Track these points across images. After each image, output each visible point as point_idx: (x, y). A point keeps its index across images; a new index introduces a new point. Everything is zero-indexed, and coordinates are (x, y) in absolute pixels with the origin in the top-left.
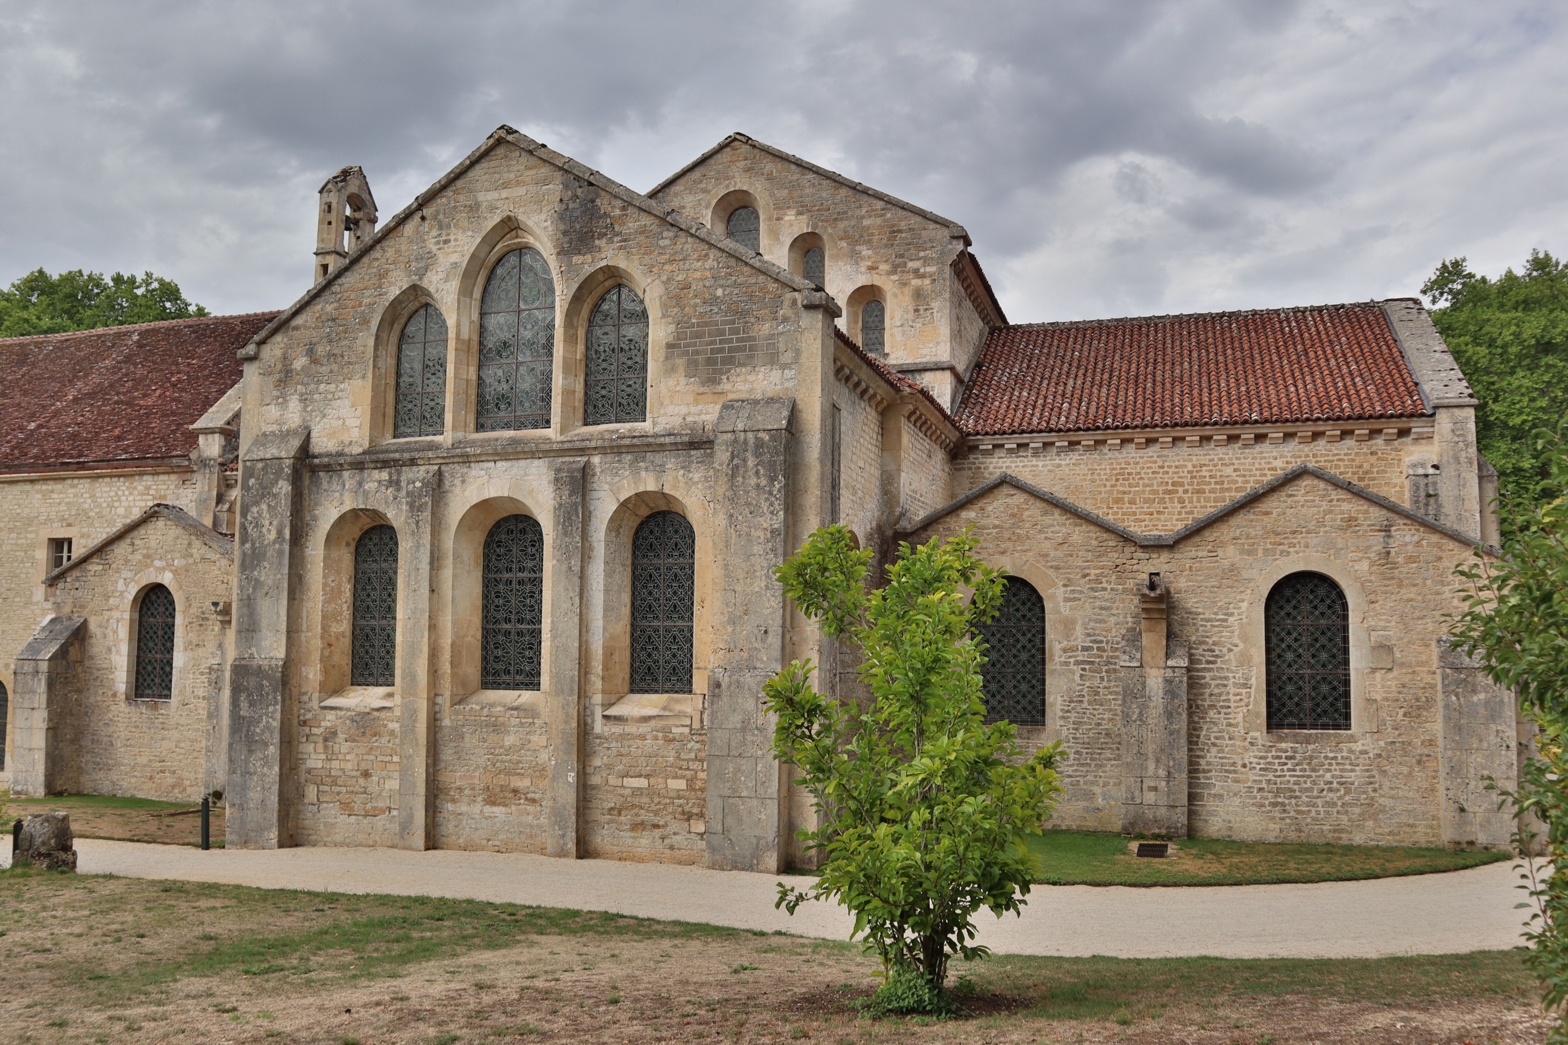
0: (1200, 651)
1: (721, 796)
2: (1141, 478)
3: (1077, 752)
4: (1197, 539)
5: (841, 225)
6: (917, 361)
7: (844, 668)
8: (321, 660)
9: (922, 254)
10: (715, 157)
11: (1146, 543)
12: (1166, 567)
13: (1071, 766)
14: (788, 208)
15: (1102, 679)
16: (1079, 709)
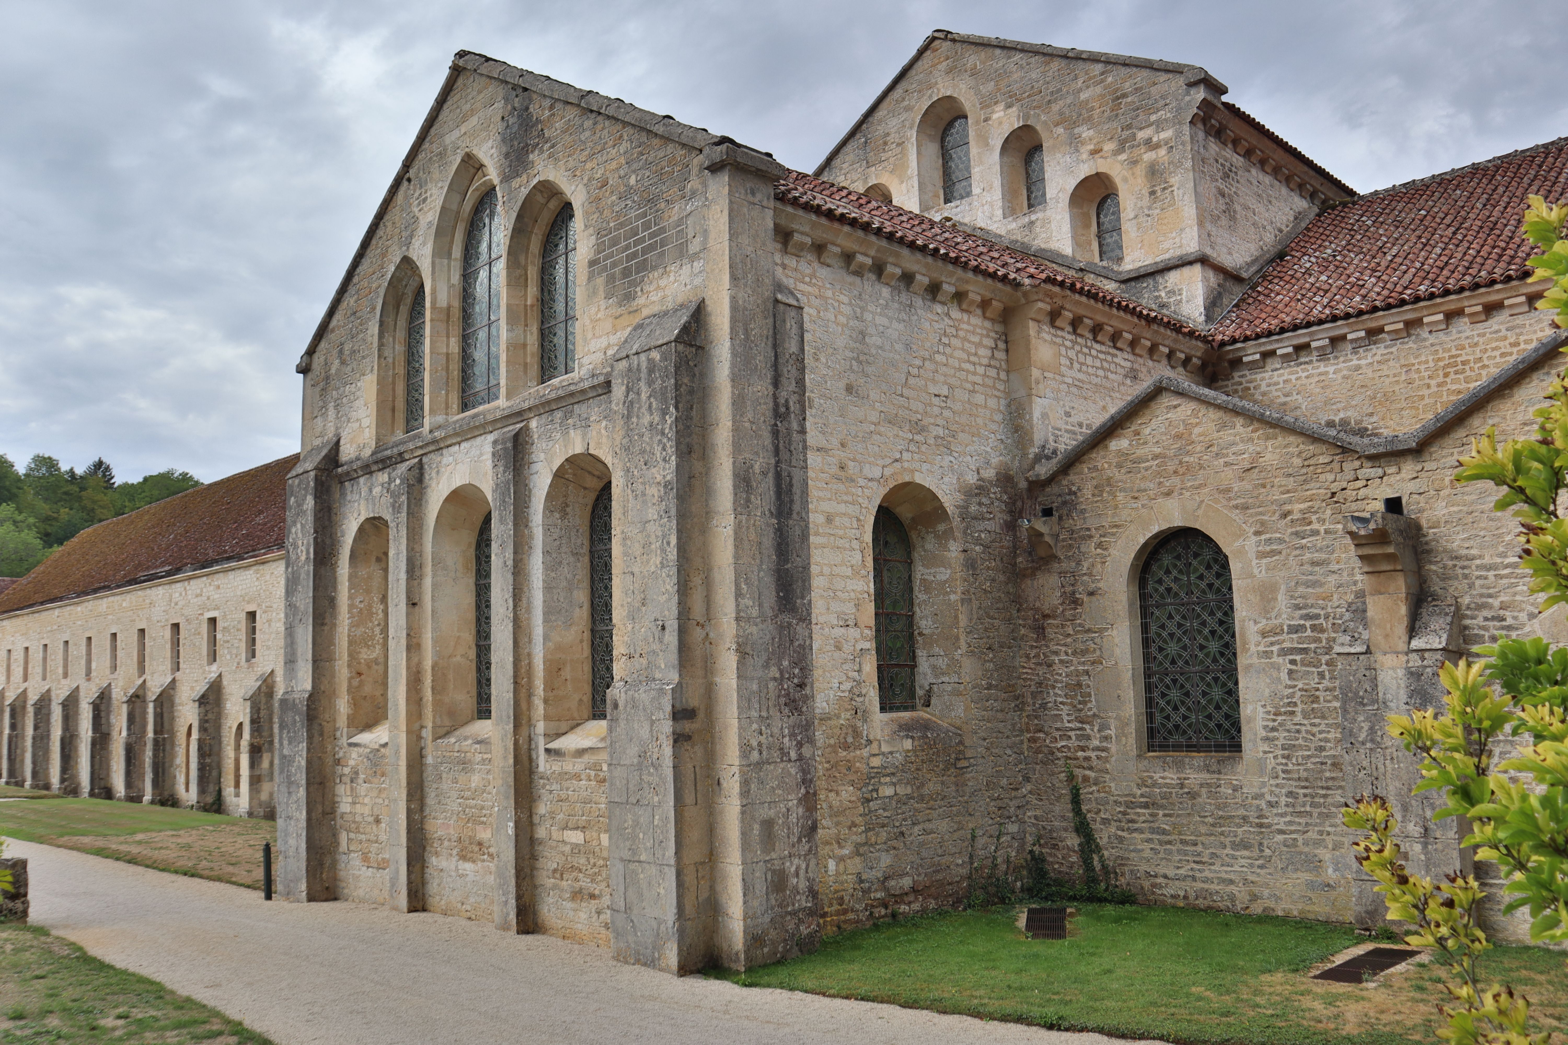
0: (1480, 621)
1: (622, 860)
2: (1484, 367)
3: (1290, 794)
4: (1461, 433)
5: (1055, 108)
6: (1158, 259)
7: (936, 676)
8: (349, 691)
9: (1153, 118)
10: (915, 66)
11: (1373, 451)
12: (1412, 486)
13: (1282, 815)
14: (996, 103)
15: (1321, 675)
16: (1289, 725)
